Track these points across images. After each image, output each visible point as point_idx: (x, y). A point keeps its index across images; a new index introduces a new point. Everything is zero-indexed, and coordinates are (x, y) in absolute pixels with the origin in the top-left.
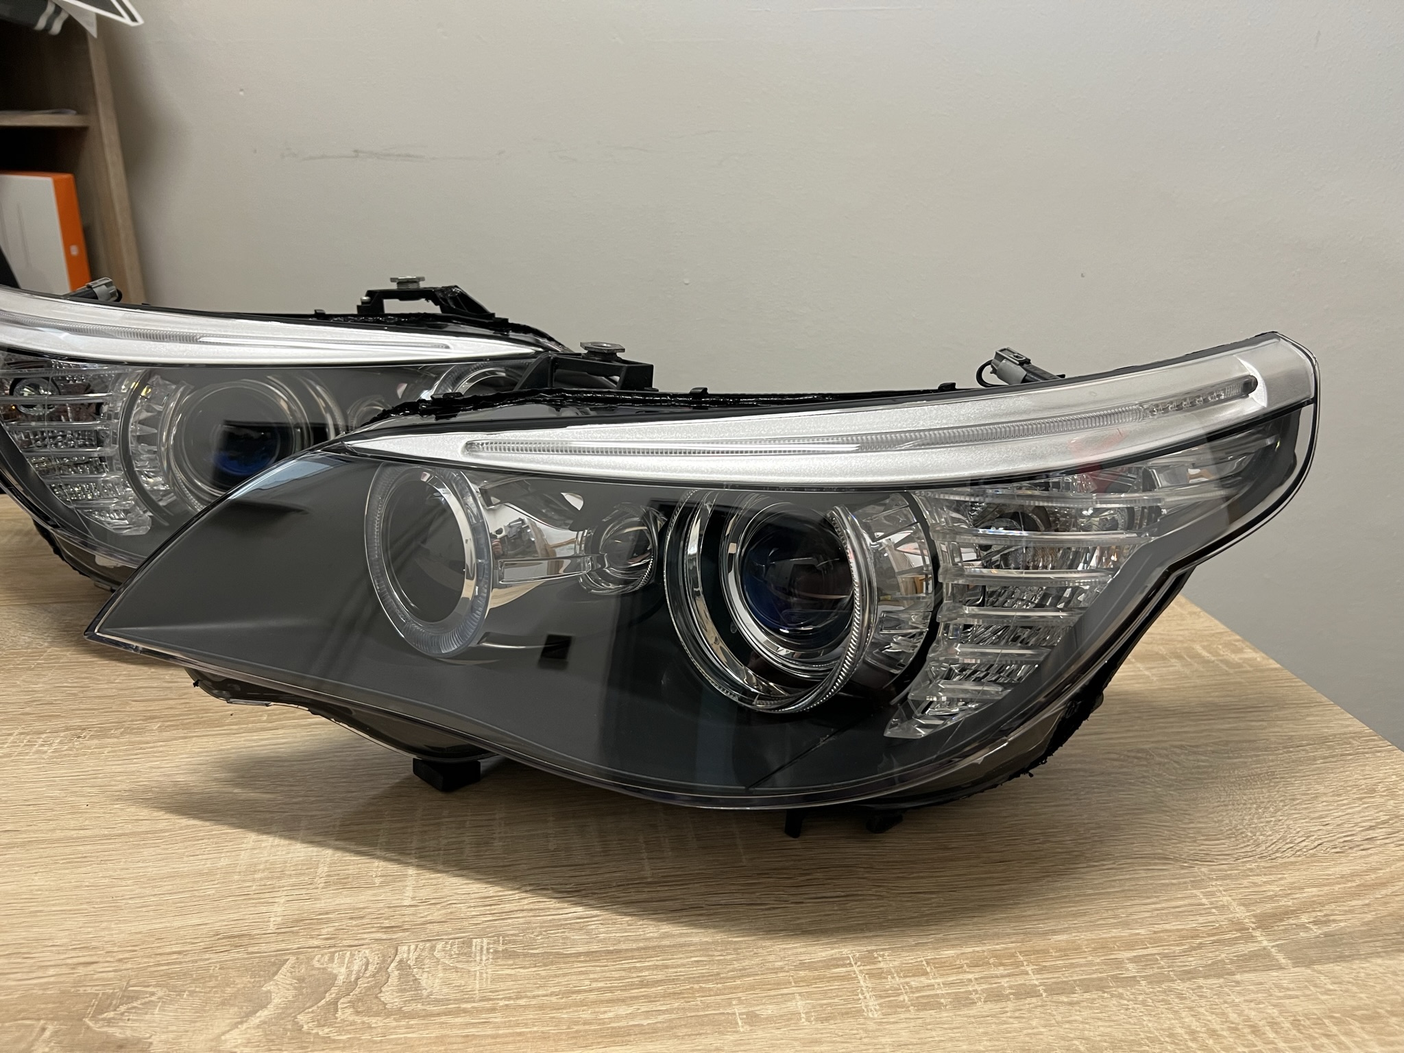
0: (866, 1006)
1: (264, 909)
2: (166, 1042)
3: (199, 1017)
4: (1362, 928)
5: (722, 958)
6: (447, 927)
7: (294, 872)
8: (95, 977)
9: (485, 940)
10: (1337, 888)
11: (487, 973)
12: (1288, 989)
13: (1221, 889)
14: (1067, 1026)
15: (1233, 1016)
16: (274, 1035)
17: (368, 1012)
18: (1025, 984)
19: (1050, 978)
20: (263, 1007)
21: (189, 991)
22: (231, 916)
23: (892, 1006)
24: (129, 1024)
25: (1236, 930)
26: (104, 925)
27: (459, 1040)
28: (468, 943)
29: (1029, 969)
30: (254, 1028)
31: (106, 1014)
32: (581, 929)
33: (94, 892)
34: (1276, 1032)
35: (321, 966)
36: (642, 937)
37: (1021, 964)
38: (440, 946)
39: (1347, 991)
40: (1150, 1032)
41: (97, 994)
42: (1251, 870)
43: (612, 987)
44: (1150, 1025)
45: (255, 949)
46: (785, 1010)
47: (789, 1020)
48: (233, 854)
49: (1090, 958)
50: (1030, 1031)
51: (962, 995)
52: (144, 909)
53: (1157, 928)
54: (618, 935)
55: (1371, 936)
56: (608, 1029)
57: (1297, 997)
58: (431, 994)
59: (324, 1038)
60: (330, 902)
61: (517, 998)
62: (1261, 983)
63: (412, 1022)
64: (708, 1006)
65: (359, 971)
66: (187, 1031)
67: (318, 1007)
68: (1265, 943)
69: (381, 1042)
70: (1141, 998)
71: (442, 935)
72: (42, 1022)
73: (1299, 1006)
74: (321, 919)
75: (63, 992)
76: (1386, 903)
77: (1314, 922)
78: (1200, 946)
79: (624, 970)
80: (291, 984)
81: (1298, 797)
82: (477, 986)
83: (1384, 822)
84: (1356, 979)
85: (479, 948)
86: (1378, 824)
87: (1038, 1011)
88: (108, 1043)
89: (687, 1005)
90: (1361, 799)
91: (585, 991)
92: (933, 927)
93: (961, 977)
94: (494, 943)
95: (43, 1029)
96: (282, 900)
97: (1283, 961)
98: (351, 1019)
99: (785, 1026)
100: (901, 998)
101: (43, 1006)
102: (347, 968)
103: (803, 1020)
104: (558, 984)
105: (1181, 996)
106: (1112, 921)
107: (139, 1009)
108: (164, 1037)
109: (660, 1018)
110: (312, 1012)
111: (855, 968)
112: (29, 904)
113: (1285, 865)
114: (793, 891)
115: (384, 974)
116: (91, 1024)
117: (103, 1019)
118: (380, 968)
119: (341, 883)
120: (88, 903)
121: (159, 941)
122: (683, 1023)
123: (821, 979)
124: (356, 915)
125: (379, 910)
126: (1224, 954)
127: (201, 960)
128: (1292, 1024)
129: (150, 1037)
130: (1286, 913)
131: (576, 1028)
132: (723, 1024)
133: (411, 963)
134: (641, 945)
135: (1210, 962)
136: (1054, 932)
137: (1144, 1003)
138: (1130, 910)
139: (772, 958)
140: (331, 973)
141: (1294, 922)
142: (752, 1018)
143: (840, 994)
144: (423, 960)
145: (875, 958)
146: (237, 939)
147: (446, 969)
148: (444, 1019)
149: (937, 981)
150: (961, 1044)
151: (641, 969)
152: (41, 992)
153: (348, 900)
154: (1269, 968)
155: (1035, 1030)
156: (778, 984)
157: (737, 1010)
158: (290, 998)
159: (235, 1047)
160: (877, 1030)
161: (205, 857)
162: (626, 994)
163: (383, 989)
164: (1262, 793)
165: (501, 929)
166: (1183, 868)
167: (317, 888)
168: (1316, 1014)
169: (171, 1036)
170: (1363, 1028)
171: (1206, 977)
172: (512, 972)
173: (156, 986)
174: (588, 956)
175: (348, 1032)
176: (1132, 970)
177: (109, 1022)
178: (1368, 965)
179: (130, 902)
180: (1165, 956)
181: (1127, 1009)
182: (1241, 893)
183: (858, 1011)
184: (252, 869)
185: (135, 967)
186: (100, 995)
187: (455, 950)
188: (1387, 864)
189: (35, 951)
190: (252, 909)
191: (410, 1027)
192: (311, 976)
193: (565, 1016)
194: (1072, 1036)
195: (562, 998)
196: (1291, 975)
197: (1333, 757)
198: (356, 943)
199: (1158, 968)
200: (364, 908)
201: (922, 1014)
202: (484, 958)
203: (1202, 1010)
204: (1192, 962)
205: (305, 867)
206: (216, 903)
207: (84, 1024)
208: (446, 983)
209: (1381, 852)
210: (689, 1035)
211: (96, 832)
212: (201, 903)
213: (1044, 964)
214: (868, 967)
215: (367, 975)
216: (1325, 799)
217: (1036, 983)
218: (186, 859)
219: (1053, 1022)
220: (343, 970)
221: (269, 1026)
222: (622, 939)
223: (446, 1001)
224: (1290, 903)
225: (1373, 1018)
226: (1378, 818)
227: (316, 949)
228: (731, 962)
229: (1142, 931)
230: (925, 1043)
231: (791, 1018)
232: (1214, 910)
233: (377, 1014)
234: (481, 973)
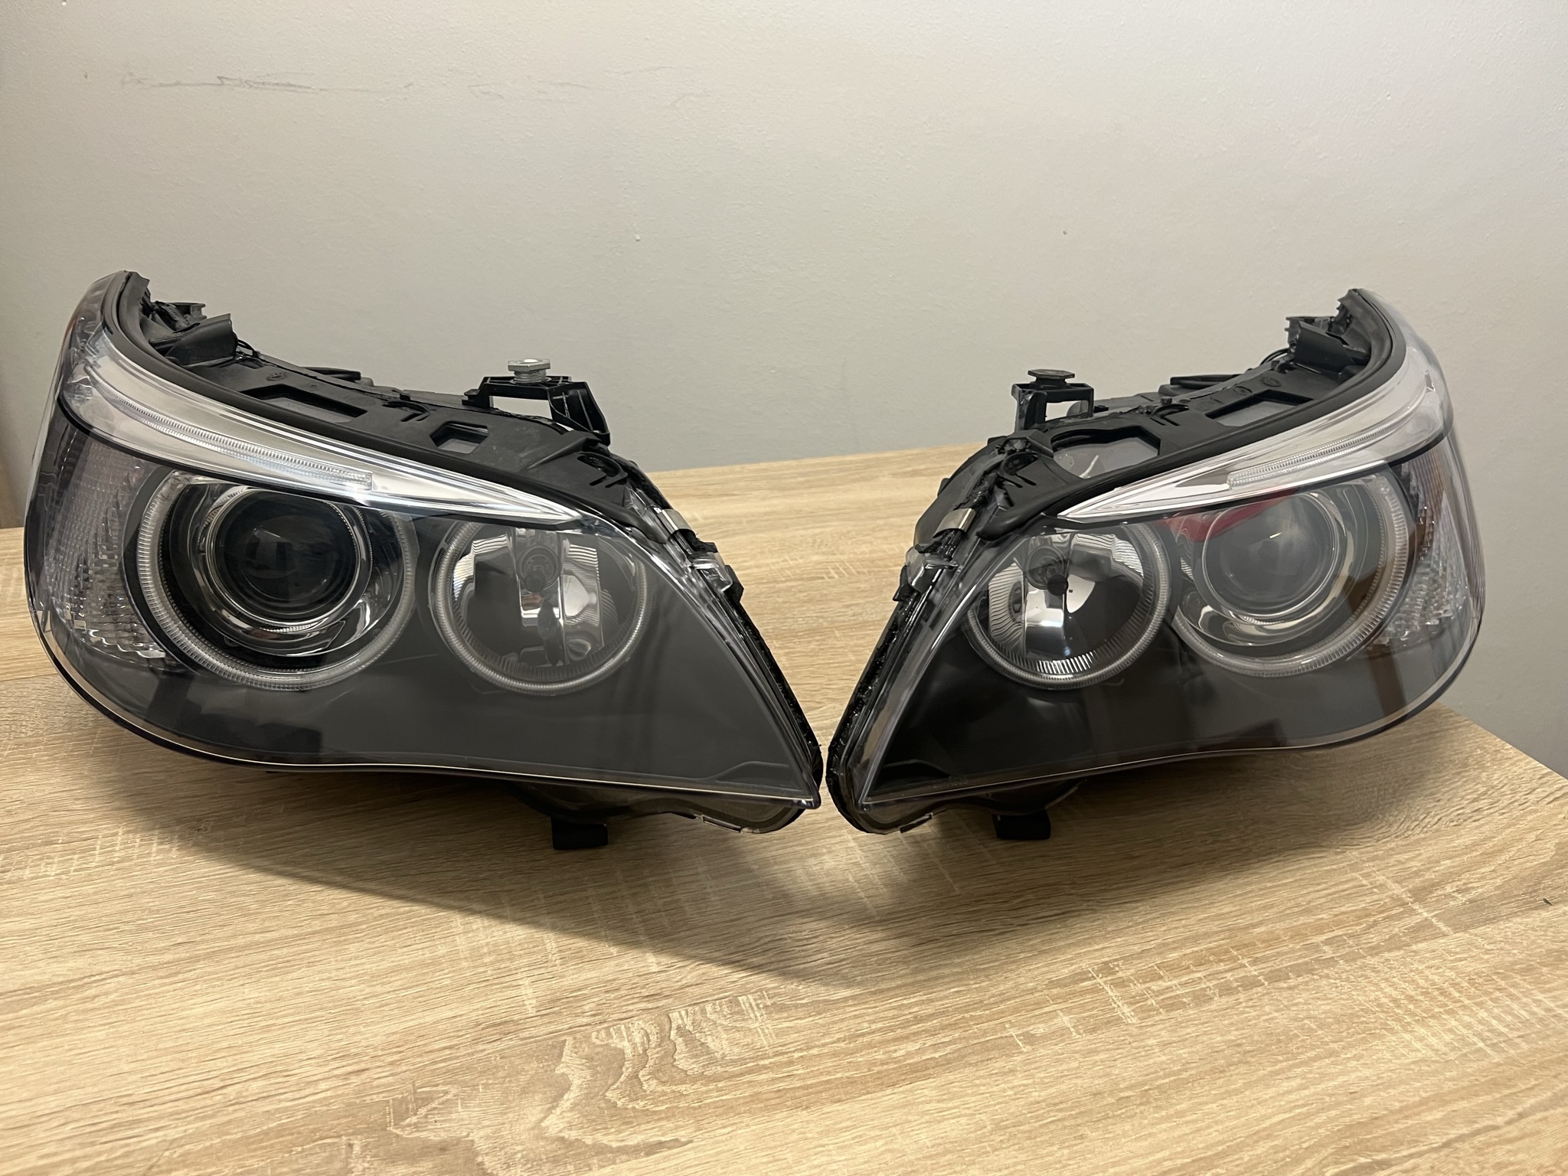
0: (1123, 1014)
1: (513, 993)
2: (488, 1137)
3: (506, 1108)
4: (1497, 892)
5: (978, 985)
6: (707, 988)
7: (522, 952)
8: (375, 1083)
9: (750, 997)
10: (1465, 858)
11: (768, 1028)
12: (1457, 953)
13: (1374, 869)
14: (1295, 1008)
15: (1422, 982)
16: (592, 1115)
17: (672, 1081)
18: (1247, 976)
19: (1266, 967)
20: (568, 1089)
21: (482, 1084)
22: (482, 1004)
23: (1145, 1012)
24: (438, 1125)
25: (1399, 906)
26: (352, 1030)
27: (773, 1095)
28: (734, 1002)
29: (1245, 961)
30: (569, 1111)
31: (408, 1120)
32: (836, 974)
33: (320, 997)
34: (1460, 992)
35: (602, 1043)
36: (896, 975)
37: (1234, 959)
38: (709, 1008)
39: (1502, 949)
40: (1361, 1004)
41: (388, 1101)
42: (1392, 849)
43: (891, 1026)
44: (1360, 998)
45: (526, 1034)
46: (1054, 1027)
47: (1062, 1035)
48: (448, 940)
49: (1291, 946)
50: (1266, 1017)
51: (1199, 993)
52: (385, 1008)
53: (1336, 911)
54: (873, 975)
55: (1505, 899)
56: (906, 1065)
57: (1465, 959)
58: (724, 1056)
59: (642, 1111)
60: (576, 978)
61: (809, 1048)
62: (1434, 951)
63: (720, 1085)
64: (985, 1033)
65: (643, 1043)
66: (503, 1124)
67: (621, 1083)
68: (1425, 915)
69: (700, 1107)
70: (1344, 976)
71: (706, 997)
72: (344, 1138)
73: (1470, 967)
74: (576, 996)
75: (349, 1105)
76: (1508, 868)
77: (1457, 891)
78: (1375, 923)
79: (894, 1008)
80: (582, 1064)
81: (1408, 776)
82: (765, 1043)
83: (1484, 794)
84: (1506, 937)
85: (747, 1005)
86: (1480, 795)
87: (1266, 999)
88: (427, 1148)
89: (966, 1034)
90: (1458, 773)
91: (869, 1033)
92: (1150, 934)
93: (1192, 976)
94: (760, 999)
95: (350, 1146)
96: (527, 982)
97: (1444, 929)
98: (660, 1089)
99: (1062, 1041)
100: (1149, 1002)
101: (335, 1122)
102: (629, 1041)
103: (1074, 1034)
104: (840, 1030)
105: (1374, 970)
106: (1296, 909)
107: (441, 1109)
108: (482, 1133)
109: (948, 1049)
110: (618, 1088)
111: (1098, 980)
112: (256, 1020)
113: (1418, 842)
114: (1013, 913)
115: (668, 1042)
116: (398, 1132)
117: (409, 1125)
118: (662, 1037)
119: (579, 957)
120: (321, 1009)
121: (421, 1038)
122: (970, 1051)
123: (1073, 994)
124: (610, 987)
125: (630, 981)
126: (1398, 927)
127: (476, 1052)
128: (1469, 983)
129: (468, 1136)
130: (1433, 885)
131: (876, 1069)
132: (1007, 1047)
133: (690, 1028)
134: (899, 983)
135: (1387, 937)
136: (1254, 926)
137: (1348, 980)
138: (1309, 898)
139: (1022, 980)
140: (615, 1049)
141: (1439, 892)
142: (1030, 1039)
143: (1096, 1005)
144: (699, 1025)
145: (1112, 969)
146: (503, 1027)
147: (726, 1030)
148: (748, 1078)
149: (1175, 982)
150: (1213, 1036)
151: (910, 1006)
152: (325, 1108)
153: (593, 974)
154: (1435, 937)
155: (1270, 1016)
156: (1038, 1004)
157: (1013, 1032)
158: (589, 1078)
159: (560, 1131)
160: (1139, 1035)
161: (421, 946)
162: (907, 1031)
163: (677, 1058)
164: (1378, 776)
165: (760, 984)
166: (1337, 853)
167: (556, 966)
168: (1483, 972)
169: (489, 1131)
170: (1525, 980)
171: (1390, 950)
172: (791, 1024)
173: (445, 1084)
174: (855, 999)
175: (663, 1102)
176: (1328, 952)
177: (416, 1126)
178: (1511, 924)
179: (367, 1002)
180: (1351, 936)
181: (1337, 987)
182: (1391, 871)
183: (1118, 1019)
184: (476, 954)
185: (412, 1068)
186: (391, 1102)
187: (726, 1010)
188: (1498, 832)
189: (291, 1067)
190: (500, 994)
191: (719, 1090)
192: (598, 1053)
193: (861, 1059)
194: (1301, 1016)
195: (850, 1043)
196: (1454, 940)
197: (1424, 735)
198: (624, 1015)
199: (1349, 947)
200: (614, 980)
201: (1172, 1014)
202: (758, 1014)
203: (1395, 980)
204: (1374, 939)
205: (531, 946)
206: (459, 994)
207: (391, 1133)
208: (733, 1043)
209: (1490, 822)
210: (982, 1061)
211: (284, 932)
212: (442, 994)
213: (1256, 955)
214: (1110, 978)
215: (653, 1046)
216: (1430, 777)
217: (1256, 973)
218: (399, 951)
219: (1282, 1006)
220: (626, 1043)
221: (583, 1108)
222: (879, 979)
223: (742, 1061)
224: (1433, 876)
225: (1529, 970)
226: (1477, 790)
227: (588, 1027)
228: (986, 989)
229: (1324, 916)
230: (1186, 1040)
231: (1062, 1033)
232: (1375, 890)
233: (683, 1082)
234: (762, 1030)
